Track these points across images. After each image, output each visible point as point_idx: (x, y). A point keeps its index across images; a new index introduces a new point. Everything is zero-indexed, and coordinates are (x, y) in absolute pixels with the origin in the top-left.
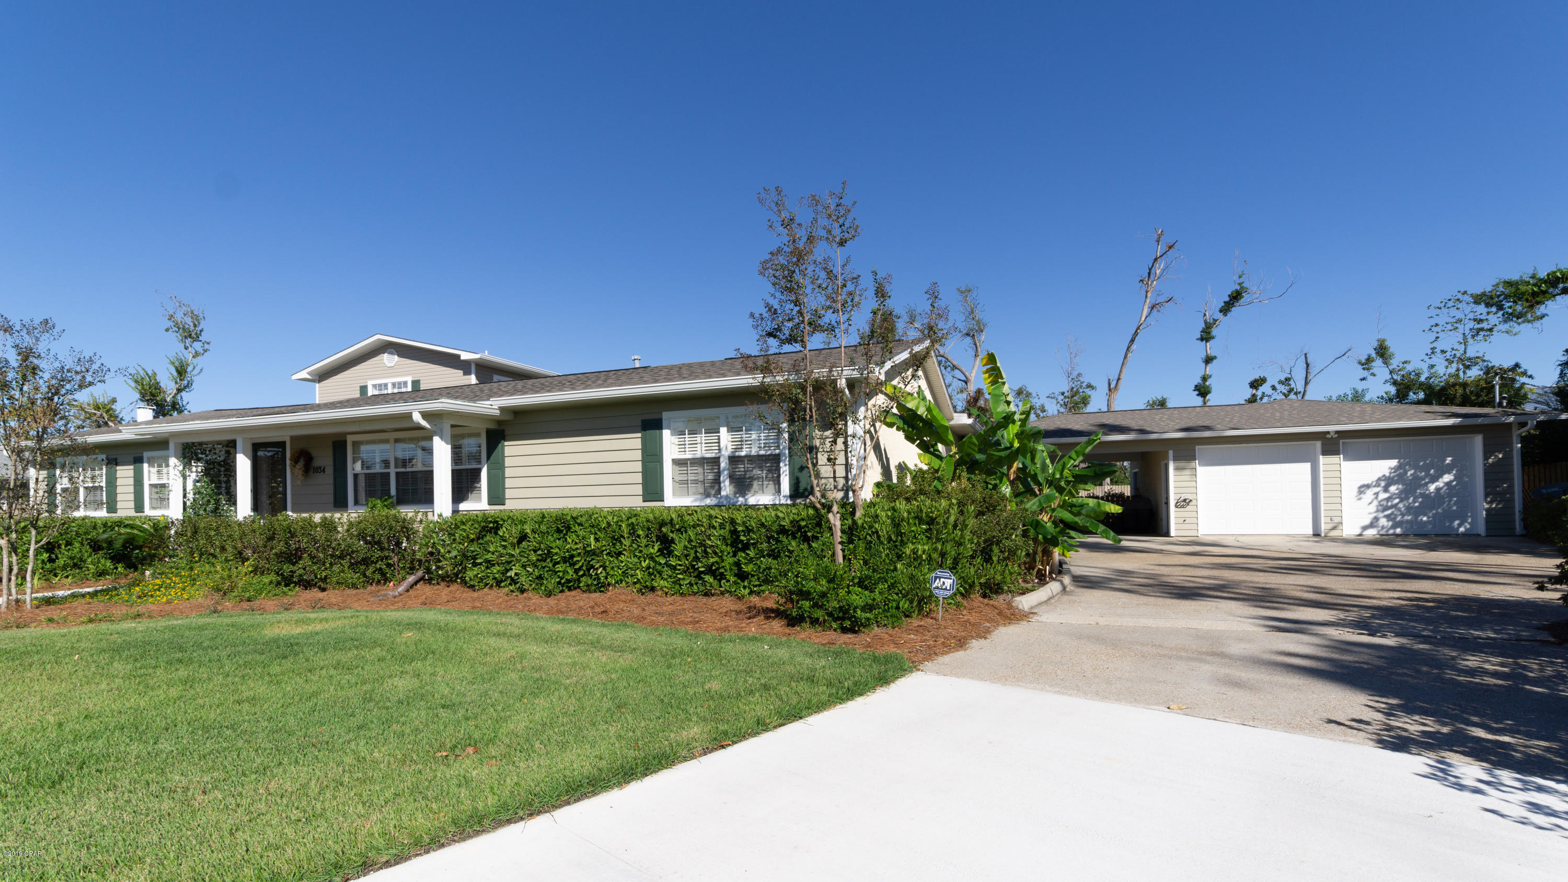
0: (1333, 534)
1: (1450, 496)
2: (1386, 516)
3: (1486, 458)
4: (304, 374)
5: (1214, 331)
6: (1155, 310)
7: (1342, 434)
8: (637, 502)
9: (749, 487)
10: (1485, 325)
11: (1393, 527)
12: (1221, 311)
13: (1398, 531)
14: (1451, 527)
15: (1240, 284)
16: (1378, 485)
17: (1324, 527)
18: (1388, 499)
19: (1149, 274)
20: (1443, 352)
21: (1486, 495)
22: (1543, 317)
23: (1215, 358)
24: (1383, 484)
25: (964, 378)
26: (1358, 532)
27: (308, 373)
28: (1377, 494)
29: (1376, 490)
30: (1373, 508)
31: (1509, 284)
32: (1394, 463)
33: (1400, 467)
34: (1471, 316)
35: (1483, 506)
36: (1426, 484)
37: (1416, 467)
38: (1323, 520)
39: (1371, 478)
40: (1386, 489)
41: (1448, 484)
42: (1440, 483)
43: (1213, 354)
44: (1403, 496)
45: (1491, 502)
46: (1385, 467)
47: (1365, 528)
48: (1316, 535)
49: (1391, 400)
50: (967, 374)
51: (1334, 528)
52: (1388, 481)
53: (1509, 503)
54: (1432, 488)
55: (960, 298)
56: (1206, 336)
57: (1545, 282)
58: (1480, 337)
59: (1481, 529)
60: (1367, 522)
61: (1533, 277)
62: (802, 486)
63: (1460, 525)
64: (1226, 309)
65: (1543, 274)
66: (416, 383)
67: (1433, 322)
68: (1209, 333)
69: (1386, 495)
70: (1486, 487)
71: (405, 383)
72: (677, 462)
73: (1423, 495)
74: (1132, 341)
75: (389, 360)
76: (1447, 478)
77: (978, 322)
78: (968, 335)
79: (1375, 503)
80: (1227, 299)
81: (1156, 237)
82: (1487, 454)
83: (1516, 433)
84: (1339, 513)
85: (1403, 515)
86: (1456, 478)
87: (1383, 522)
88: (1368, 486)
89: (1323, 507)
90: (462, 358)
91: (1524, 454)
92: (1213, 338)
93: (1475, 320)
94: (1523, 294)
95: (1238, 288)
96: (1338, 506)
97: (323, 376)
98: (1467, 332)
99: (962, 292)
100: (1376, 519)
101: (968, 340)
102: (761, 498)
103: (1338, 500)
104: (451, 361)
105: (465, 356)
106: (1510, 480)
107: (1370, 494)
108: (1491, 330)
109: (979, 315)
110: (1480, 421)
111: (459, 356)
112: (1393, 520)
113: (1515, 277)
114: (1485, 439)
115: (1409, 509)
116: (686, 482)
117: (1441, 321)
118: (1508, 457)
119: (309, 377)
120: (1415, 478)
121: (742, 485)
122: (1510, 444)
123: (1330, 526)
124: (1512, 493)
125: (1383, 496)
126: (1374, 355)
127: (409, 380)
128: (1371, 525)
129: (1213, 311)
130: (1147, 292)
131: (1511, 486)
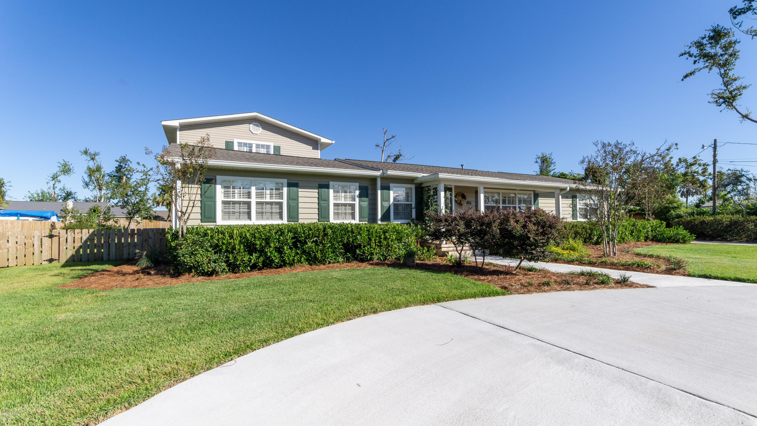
66: (277, 149)
71: (268, 147)
97: (184, 127)
127: (272, 145)
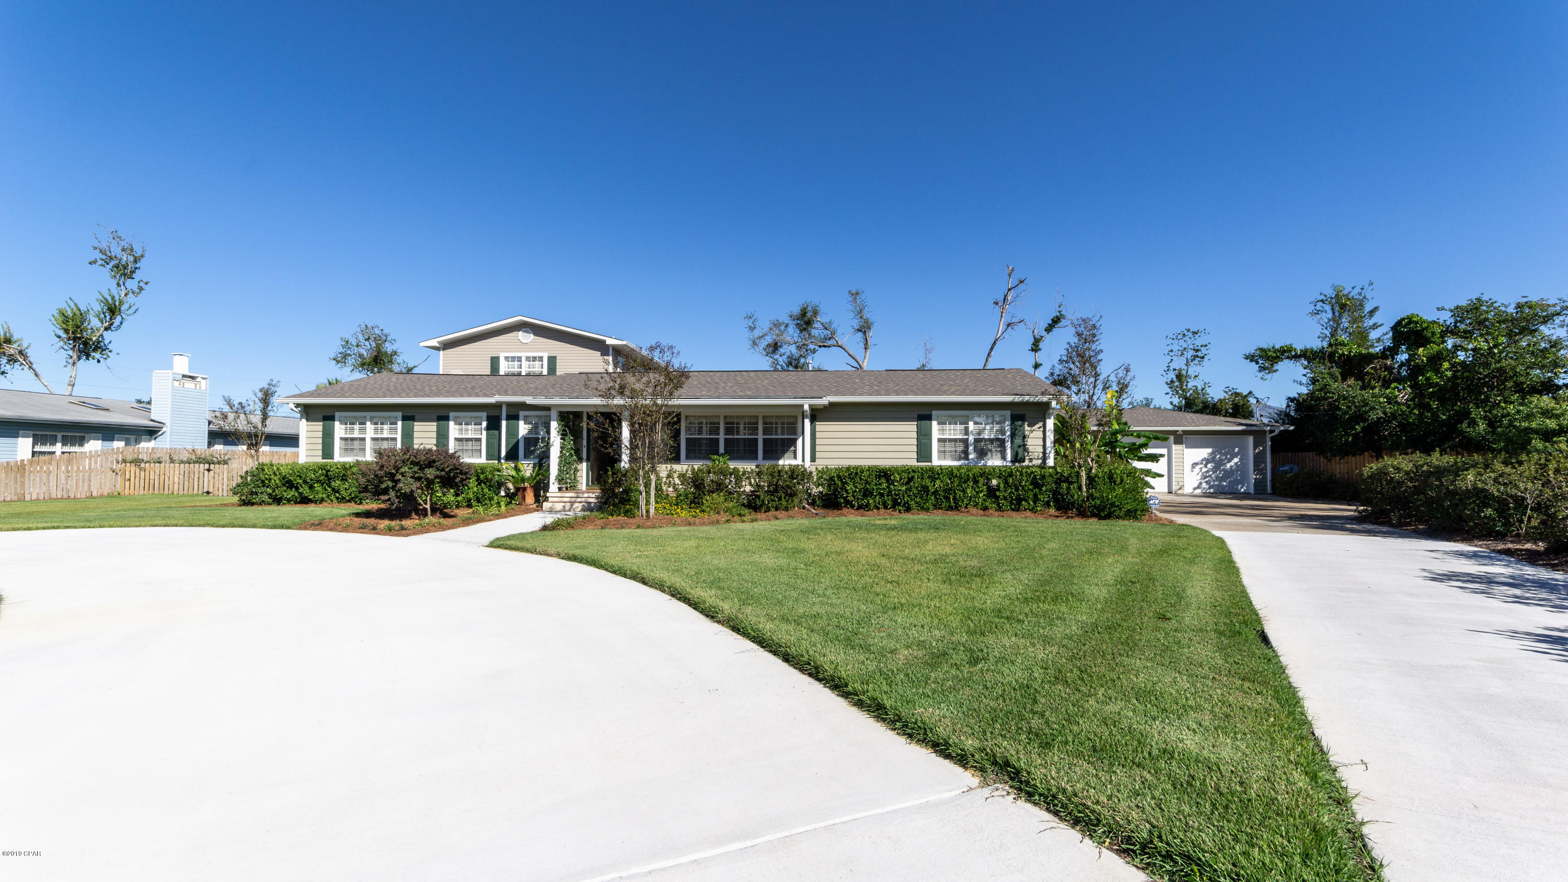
0: (1180, 492)
1: (1237, 471)
2: (1206, 482)
3: (1255, 450)
4: (434, 343)
5: (1041, 345)
6: (1010, 327)
7: (1185, 432)
8: (914, 463)
9: (986, 454)
10: (1199, 354)
11: (1209, 488)
12: (1046, 330)
13: (1212, 490)
14: (1237, 489)
15: (1059, 312)
16: (1202, 463)
17: (1174, 488)
18: (1207, 472)
19: (1004, 299)
20: (1175, 370)
21: (1255, 471)
22: (1276, 371)
23: (1041, 365)
24: (1204, 462)
25: (856, 365)
26: (1191, 491)
27: (438, 342)
28: (1201, 468)
29: (1201, 466)
30: (1199, 477)
31: (1262, 350)
32: (1210, 450)
33: (1213, 453)
34: (1191, 347)
35: (1253, 477)
36: (1226, 463)
37: (1221, 453)
38: (1174, 483)
39: (1198, 459)
40: (1206, 466)
41: (1236, 464)
42: (1232, 463)
43: (1040, 362)
44: (1215, 469)
45: (1256, 475)
46: (1205, 452)
47: (1195, 489)
48: (1170, 492)
49: (1180, 409)
50: (861, 363)
51: (1180, 489)
52: (1207, 461)
53: (1265, 478)
54: (1228, 466)
55: (851, 299)
56: (1035, 348)
57: (1279, 351)
58: (1196, 362)
59: (1252, 490)
60: (1196, 485)
61: (1273, 347)
62: (1020, 456)
63: (1241, 488)
64: (1049, 329)
65: (1277, 347)
66: (552, 358)
67: (1169, 348)
68: (1037, 346)
69: (1206, 470)
70: (1254, 466)
71: (541, 359)
72: (940, 440)
73: (1224, 470)
74: (992, 349)
75: (524, 337)
76: (1236, 460)
77: (866, 321)
78: (859, 330)
79: (1200, 474)
80: (1050, 322)
81: (1008, 272)
82: (1255, 447)
83: (1268, 436)
84: (1182, 480)
85: (1214, 481)
86: (1241, 460)
87: (1204, 485)
88: (1197, 464)
89: (1174, 476)
90: (607, 343)
91: (1272, 446)
92: (1040, 350)
93: (1194, 350)
94: (1269, 357)
95: (1058, 314)
96: (1182, 475)
97: (448, 345)
98: (1189, 357)
99: (852, 294)
100: (1201, 483)
101: (860, 334)
102: (994, 462)
103: (1182, 472)
104: (598, 346)
105: (610, 341)
106: (1265, 462)
107: (1198, 468)
108: (1203, 358)
109: (866, 315)
110: (1254, 428)
111: (604, 342)
112: (1209, 484)
113: (1265, 347)
114: (1254, 438)
115: (1217, 477)
116: (944, 452)
117: (1175, 348)
118: (1265, 449)
119: (438, 345)
120: (1221, 460)
121: (982, 454)
122: (1265, 442)
123: (1178, 487)
124: (1266, 470)
125: (1204, 470)
126: (1175, 379)
127: (545, 356)
128: (1198, 487)
129: (1040, 331)
130: (1002, 313)
131: (1266, 466)
